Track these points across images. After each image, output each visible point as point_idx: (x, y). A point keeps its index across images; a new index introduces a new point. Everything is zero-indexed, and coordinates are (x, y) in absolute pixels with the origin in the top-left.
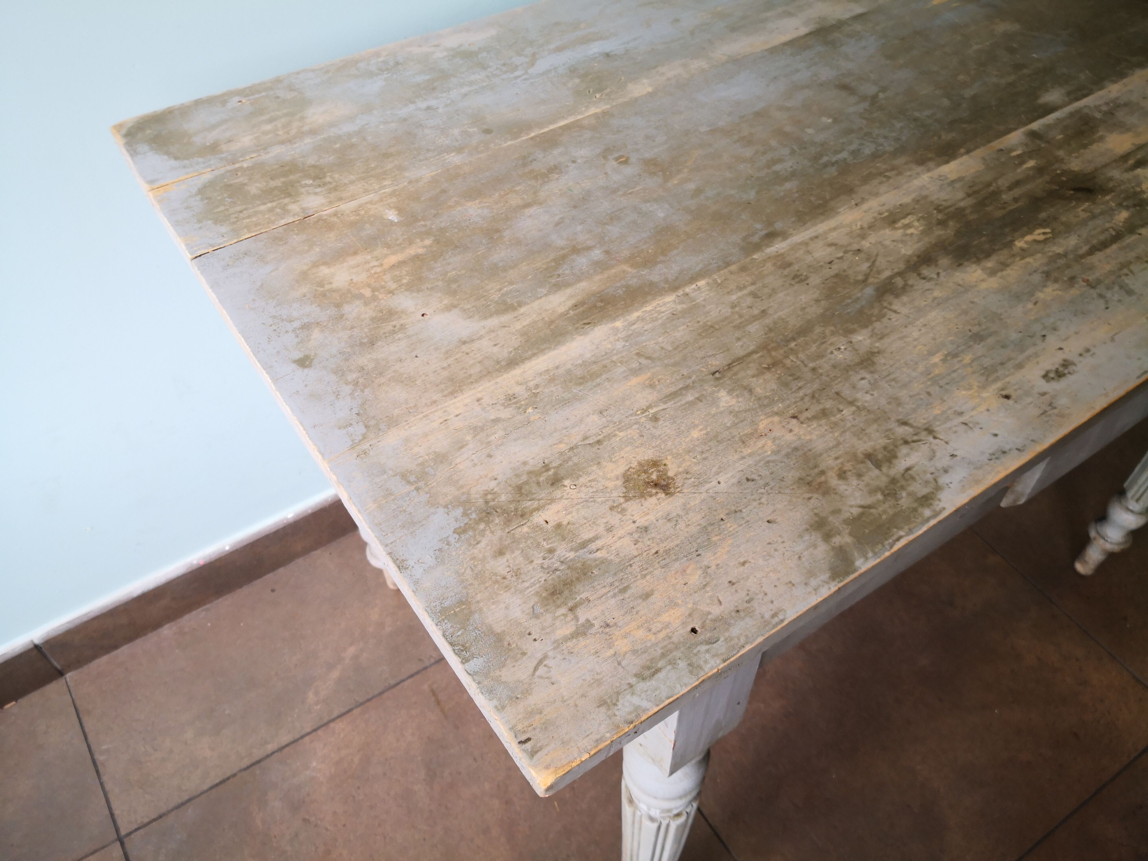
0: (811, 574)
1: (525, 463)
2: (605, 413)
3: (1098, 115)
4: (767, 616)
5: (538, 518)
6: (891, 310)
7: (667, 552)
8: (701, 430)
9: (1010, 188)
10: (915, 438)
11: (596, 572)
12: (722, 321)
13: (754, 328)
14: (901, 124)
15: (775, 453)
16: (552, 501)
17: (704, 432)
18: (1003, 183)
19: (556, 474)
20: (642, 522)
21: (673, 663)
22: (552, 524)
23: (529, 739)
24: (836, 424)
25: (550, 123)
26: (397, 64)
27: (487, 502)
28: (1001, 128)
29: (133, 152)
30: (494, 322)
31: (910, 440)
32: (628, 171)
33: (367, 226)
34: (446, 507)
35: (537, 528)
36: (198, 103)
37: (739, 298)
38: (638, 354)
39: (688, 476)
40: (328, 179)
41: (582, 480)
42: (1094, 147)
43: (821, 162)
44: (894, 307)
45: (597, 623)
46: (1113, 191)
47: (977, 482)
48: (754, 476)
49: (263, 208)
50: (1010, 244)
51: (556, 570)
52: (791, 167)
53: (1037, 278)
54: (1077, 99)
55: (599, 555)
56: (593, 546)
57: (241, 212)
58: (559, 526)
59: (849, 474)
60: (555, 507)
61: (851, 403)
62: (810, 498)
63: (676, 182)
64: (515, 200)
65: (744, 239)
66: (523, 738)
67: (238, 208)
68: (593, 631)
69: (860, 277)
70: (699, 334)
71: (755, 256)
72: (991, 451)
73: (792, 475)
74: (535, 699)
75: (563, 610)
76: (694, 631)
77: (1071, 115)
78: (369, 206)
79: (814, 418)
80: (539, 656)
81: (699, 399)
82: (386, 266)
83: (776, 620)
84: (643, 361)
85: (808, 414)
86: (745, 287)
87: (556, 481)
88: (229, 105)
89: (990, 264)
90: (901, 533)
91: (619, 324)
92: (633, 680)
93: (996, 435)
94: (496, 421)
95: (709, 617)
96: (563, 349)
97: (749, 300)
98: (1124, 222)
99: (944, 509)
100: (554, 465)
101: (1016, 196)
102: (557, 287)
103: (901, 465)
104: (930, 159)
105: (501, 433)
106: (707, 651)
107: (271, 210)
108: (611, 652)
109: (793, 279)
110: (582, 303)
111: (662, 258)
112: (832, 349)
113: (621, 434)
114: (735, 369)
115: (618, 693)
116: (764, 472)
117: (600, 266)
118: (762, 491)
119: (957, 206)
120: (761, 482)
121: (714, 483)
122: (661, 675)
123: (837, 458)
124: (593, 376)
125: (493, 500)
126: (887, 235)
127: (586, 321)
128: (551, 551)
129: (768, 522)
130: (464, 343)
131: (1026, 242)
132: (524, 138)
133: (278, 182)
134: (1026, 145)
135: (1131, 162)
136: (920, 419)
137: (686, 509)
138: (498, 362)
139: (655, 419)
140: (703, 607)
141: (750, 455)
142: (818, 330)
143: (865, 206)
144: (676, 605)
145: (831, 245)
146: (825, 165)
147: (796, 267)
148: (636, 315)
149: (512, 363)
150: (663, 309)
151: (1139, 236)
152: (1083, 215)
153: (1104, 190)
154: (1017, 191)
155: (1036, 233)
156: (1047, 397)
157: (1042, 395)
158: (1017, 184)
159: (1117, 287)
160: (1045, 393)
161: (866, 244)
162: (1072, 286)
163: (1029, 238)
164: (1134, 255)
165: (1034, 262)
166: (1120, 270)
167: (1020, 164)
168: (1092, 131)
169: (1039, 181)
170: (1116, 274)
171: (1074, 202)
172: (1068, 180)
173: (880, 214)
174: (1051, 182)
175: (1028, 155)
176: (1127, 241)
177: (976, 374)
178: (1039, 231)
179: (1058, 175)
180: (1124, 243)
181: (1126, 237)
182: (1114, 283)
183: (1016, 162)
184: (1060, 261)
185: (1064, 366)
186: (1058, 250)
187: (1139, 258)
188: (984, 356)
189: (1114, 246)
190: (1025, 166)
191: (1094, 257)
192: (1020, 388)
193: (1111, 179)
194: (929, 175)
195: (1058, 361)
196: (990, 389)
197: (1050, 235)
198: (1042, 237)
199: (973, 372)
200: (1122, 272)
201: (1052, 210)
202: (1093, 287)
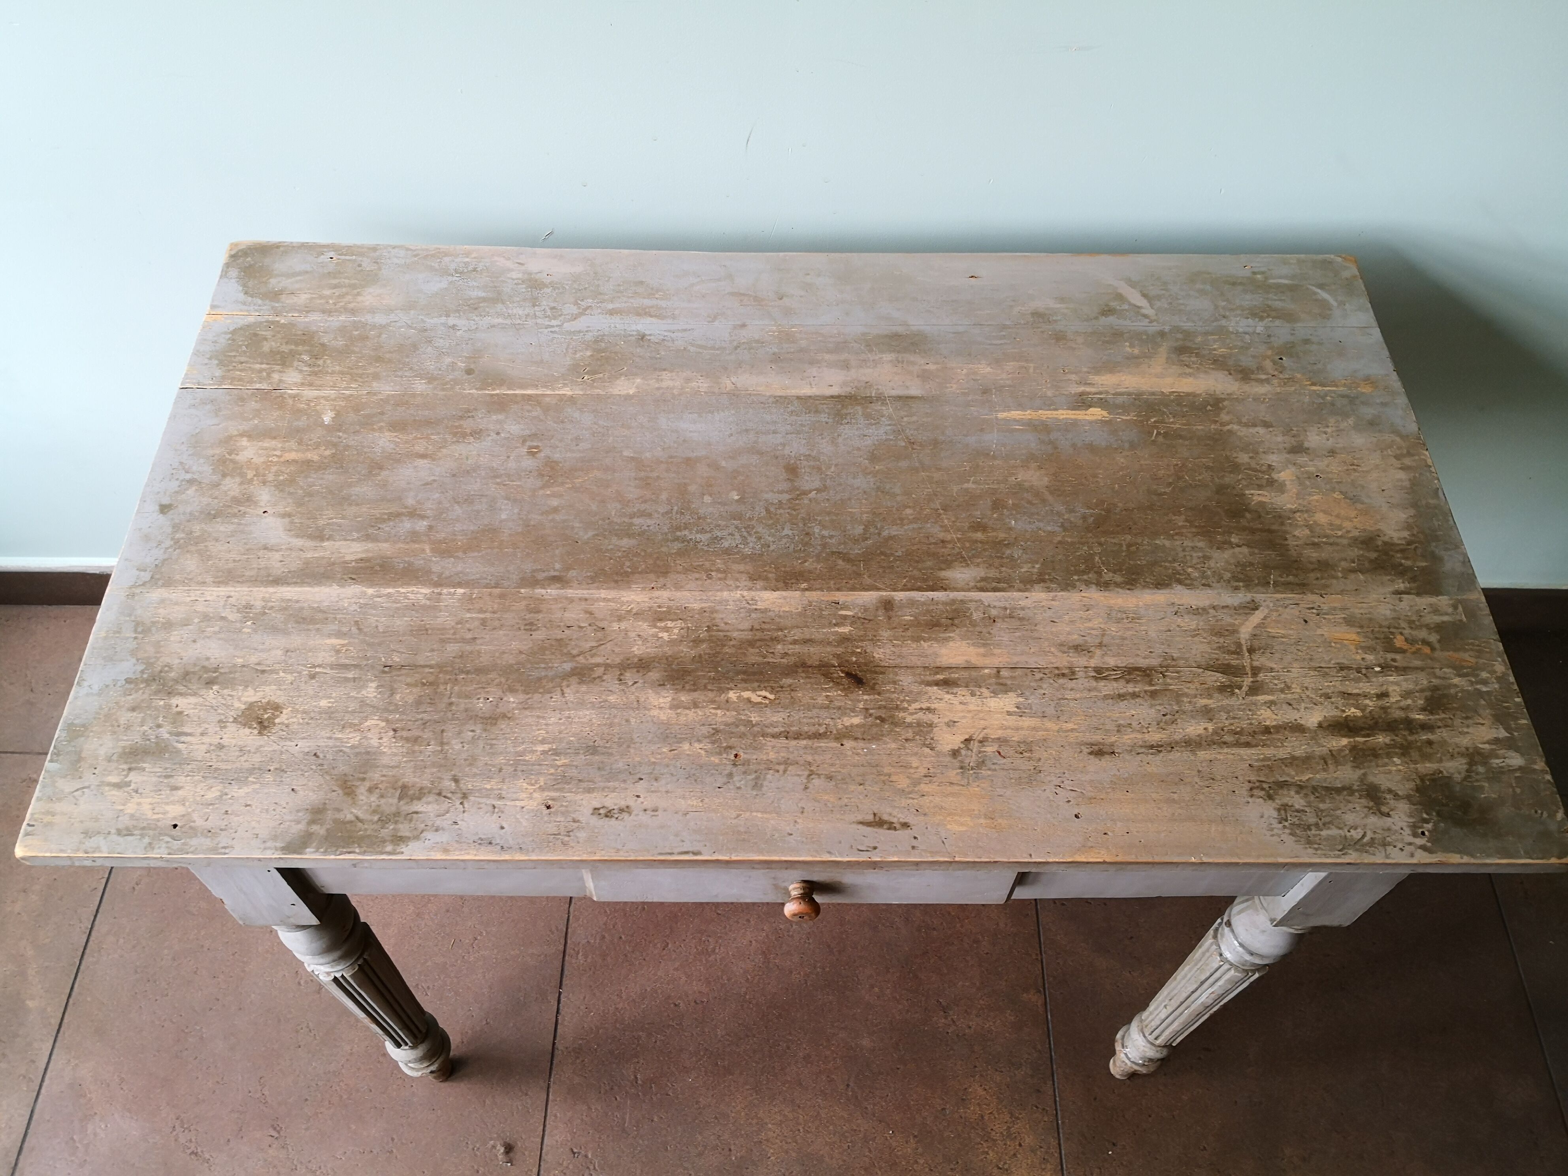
0: (275, 838)
1: (208, 659)
2: (289, 653)
3: (976, 616)
4: (220, 845)
5: (174, 701)
6: (562, 690)
7: (217, 769)
8: (329, 702)
9: (795, 642)
10: (449, 795)
11: (167, 755)
12: (439, 629)
13: (452, 649)
14: (790, 533)
15: (353, 747)
16: (195, 694)
17: (330, 705)
18: (797, 634)
19: (216, 677)
20: (225, 742)
21: (142, 836)
22: (179, 709)
23: (33, 826)
24: (414, 752)
25: (522, 387)
26: (475, 270)
27: (161, 672)
28: (868, 581)
29: (224, 274)
30: (299, 542)
31: (444, 794)
32: (528, 463)
33: (305, 418)
34: (138, 660)
35: (168, 707)
36: (304, 246)
37: (472, 618)
38: (356, 622)
39: (285, 729)
40: (320, 362)
41: (226, 692)
42: (925, 645)
43: (678, 533)
44: (567, 690)
45: (133, 786)
46: (879, 694)
47: (446, 851)
48: (321, 756)
49: (258, 366)
50: (722, 690)
51: (149, 740)
52: (648, 526)
53: (705, 730)
54: (982, 590)
55: (180, 746)
56: (183, 739)
57: (242, 363)
58: (181, 713)
59: (378, 791)
60: (192, 700)
61: (442, 744)
62: (334, 791)
63: (548, 492)
64: (420, 448)
65: (534, 571)
66: (31, 823)
67: (243, 359)
68: (126, 789)
69: (575, 652)
70: (411, 631)
71: (522, 591)
72: (483, 837)
73: (342, 768)
74: (58, 807)
75: (125, 767)
76: (175, 826)
77: (953, 601)
78: (322, 401)
79: (407, 740)
80: (86, 784)
81: (354, 679)
82: (282, 460)
83: (223, 851)
84: (354, 630)
85: (405, 734)
86: (485, 612)
87: (210, 683)
88: (322, 258)
89: (684, 698)
90: (357, 850)
91: (370, 591)
92: (113, 831)
93: (502, 828)
94: (223, 618)
95: (192, 824)
96: (316, 589)
97: (477, 623)
98: (846, 727)
99: (402, 853)
100: (222, 671)
101: (790, 652)
102: (368, 538)
103: (418, 806)
104: (766, 579)
105: (217, 629)
106: (168, 842)
107: (261, 371)
108: (122, 807)
109: (526, 625)
110: (367, 560)
111: (460, 554)
112: (483, 695)
113: (282, 674)
114: (403, 672)
115: (99, 833)
116: (330, 756)
117: (414, 537)
118: (314, 767)
119: (728, 634)
120: (320, 761)
121: (294, 744)
122: (130, 838)
123: (384, 776)
124: (313, 621)
125: (167, 672)
126: (644, 627)
127: (353, 576)
128: (159, 726)
129: (293, 790)
130: (265, 548)
131: (738, 697)
132: (487, 392)
133: (285, 348)
134: (866, 610)
135: (940, 677)
136: (468, 784)
137: (258, 750)
138: (269, 576)
139: (312, 677)
140: (195, 816)
141: (336, 739)
142: (492, 676)
143: (656, 593)
144: (184, 805)
145: (586, 612)
146: (677, 539)
147: (540, 616)
148: (390, 590)
149: (278, 582)
150: (411, 596)
151: (839, 745)
152: (821, 700)
153: (873, 689)
154: (797, 648)
155: (759, 693)
156: (576, 825)
157: (574, 821)
158: (806, 641)
159: (753, 776)
160: (578, 821)
161: (615, 626)
162: (720, 754)
163: (746, 694)
164: (809, 758)
165: (720, 717)
166: (779, 764)
167: (835, 625)
168: (947, 628)
169: (829, 649)
170: (769, 766)
171: (831, 684)
172: (856, 663)
173: (659, 607)
174: (838, 656)
175: (854, 620)
176: (823, 744)
177: (552, 777)
178: (764, 693)
179: (853, 653)
180: (817, 744)
181: (826, 741)
182: (756, 772)
183: (834, 621)
184: (742, 728)
185: (621, 810)
186: (755, 718)
187: (810, 764)
188: (577, 767)
189: (804, 742)
190: (837, 629)
191: (774, 741)
192: (566, 807)
193: (895, 683)
194: (745, 593)
195: (623, 804)
196: (546, 794)
197: (767, 702)
198: (759, 700)
199: (552, 774)
200: (777, 767)
201: (802, 681)
202: (735, 765)
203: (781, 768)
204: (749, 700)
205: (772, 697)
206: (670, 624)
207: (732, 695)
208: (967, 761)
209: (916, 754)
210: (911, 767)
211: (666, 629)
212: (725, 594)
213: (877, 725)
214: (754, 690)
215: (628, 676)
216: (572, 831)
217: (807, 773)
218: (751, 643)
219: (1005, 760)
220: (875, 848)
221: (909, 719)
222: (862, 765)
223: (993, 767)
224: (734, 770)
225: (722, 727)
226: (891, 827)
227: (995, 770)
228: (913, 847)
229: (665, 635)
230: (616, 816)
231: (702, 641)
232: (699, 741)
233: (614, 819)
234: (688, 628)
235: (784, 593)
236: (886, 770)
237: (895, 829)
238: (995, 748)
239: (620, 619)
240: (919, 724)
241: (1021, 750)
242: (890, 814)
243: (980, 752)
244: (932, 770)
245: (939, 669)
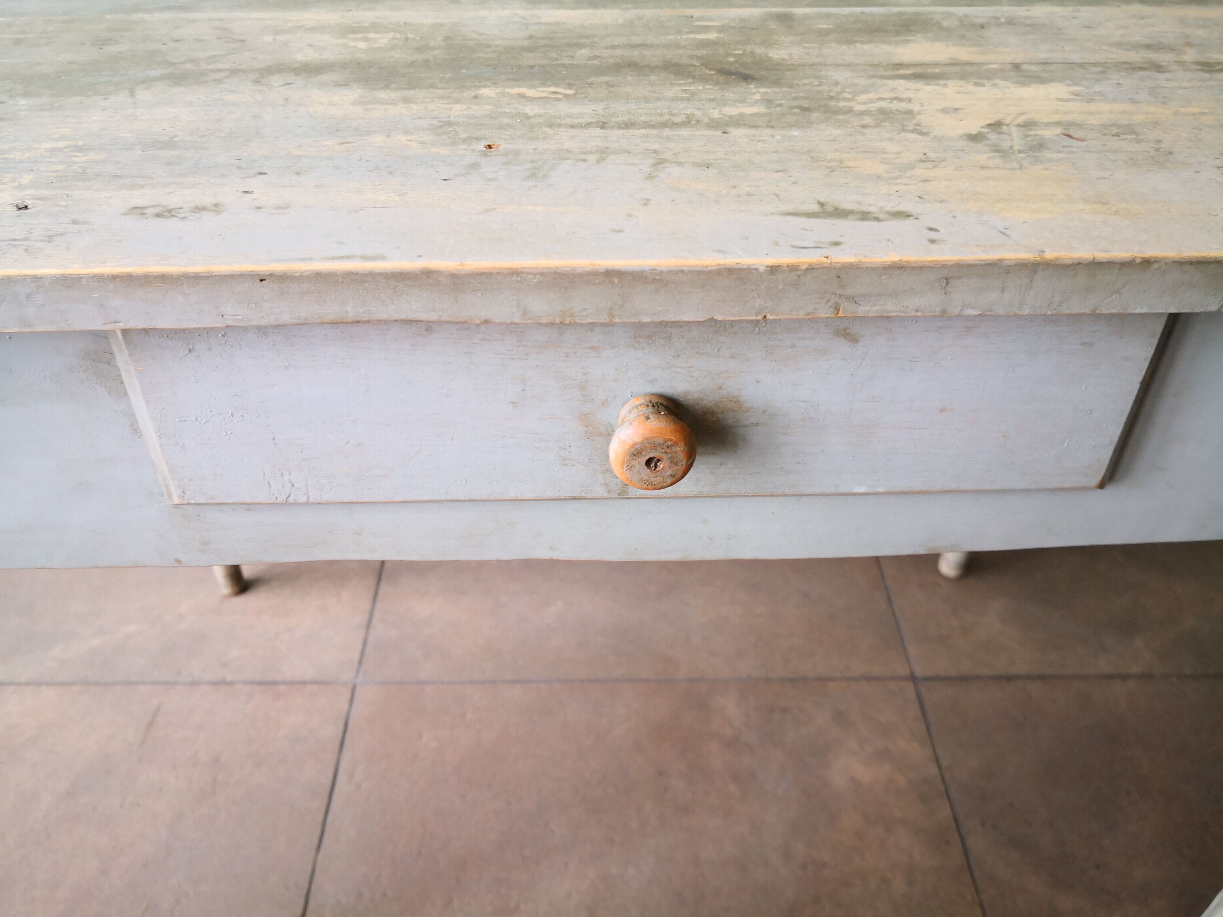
3: (948, 24)
6: (132, 92)
9: (613, 47)
18: (618, 41)
42: (865, 46)
44: (142, 92)
46: (790, 87)
50: (465, 88)
53: (423, 123)
69: (177, 61)
77: (901, 13)
89: (385, 95)
98: (730, 116)
101: (604, 55)
119: (485, 42)
126: (323, 39)
131: (500, 93)
134: (744, 22)
135: (905, 72)
143: (354, 14)
145: (217, 29)
147: (128, 34)
151: (719, 133)
152: (672, 92)
153: (777, 82)
154: (618, 52)
155: (540, 89)
156: (77, 227)
157: (74, 222)
158: (634, 46)
159: (528, 166)
160: (85, 223)
161: (268, 38)
162: (454, 144)
163: (515, 91)
164: (656, 146)
165: (457, 111)
166: (587, 153)
167: (688, 33)
168: (897, 33)
169: (680, 52)
170: (563, 155)
171: (690, 80)
172: (734, 62)
173: (357, 23)
174: (699, 58)
175: (721, 29)
176: (683, 132)
177: (54, 174)
178: (553, 89)
179: (729, 55)
180: (667, 132)
181: (689, 129)
182: (532, 162)
183: (686, 30)
184: (506, 120)
185: (199, 209)
186: (530, 110)
187: (655, 151)
188: (117, 163)
189: (643, 131)
190: (692, 36)
191: (573, 132)
192: (65, 207)
193: (818, 78)
194: (521, 12)
195: (208, 201)
196: (28, 192)
197: (560, 96)
198: (544, 95)
199: (55, 171)
200: (583, 156)
201: (630, 78)
202: (484, 155)
203: (592, 158)
204: (522, 96)
205: (570, 92)
206: (371, 35)
207: (487, 92)
208: (1005, 145)
209: (891, 139)
210: (886, 153)
211: (365, 39)
212: (482, 13)
213: (795, 114)
214: (532, 87)
215: (276, 80)
216: (62, 234)
217: (651, 161)
218: (529, 49)
219: (1085, 143)
220: (837, 244)
221: (858, 108)
222: (776, 152)
223: (1067, 150)
224: (483, 160)
225: (460, 120)
226: (865, 216)
227: (1072, 152)
228: (932, 241)
229: (362, 45)
230: (183, 215)
231: (434, 48)
232: (407, 132)
233: (174, 219)
234: (407, 39)
235: (591, 11)
236: (829, 156)
237: (877, 219)
238: (1058, 130)
239: (277, 32)
240: (882, 111)
241: (1114, 132)
242: (859, 203)
243: (1027, 136)
244: (932, 155)
245: (900, 65)
